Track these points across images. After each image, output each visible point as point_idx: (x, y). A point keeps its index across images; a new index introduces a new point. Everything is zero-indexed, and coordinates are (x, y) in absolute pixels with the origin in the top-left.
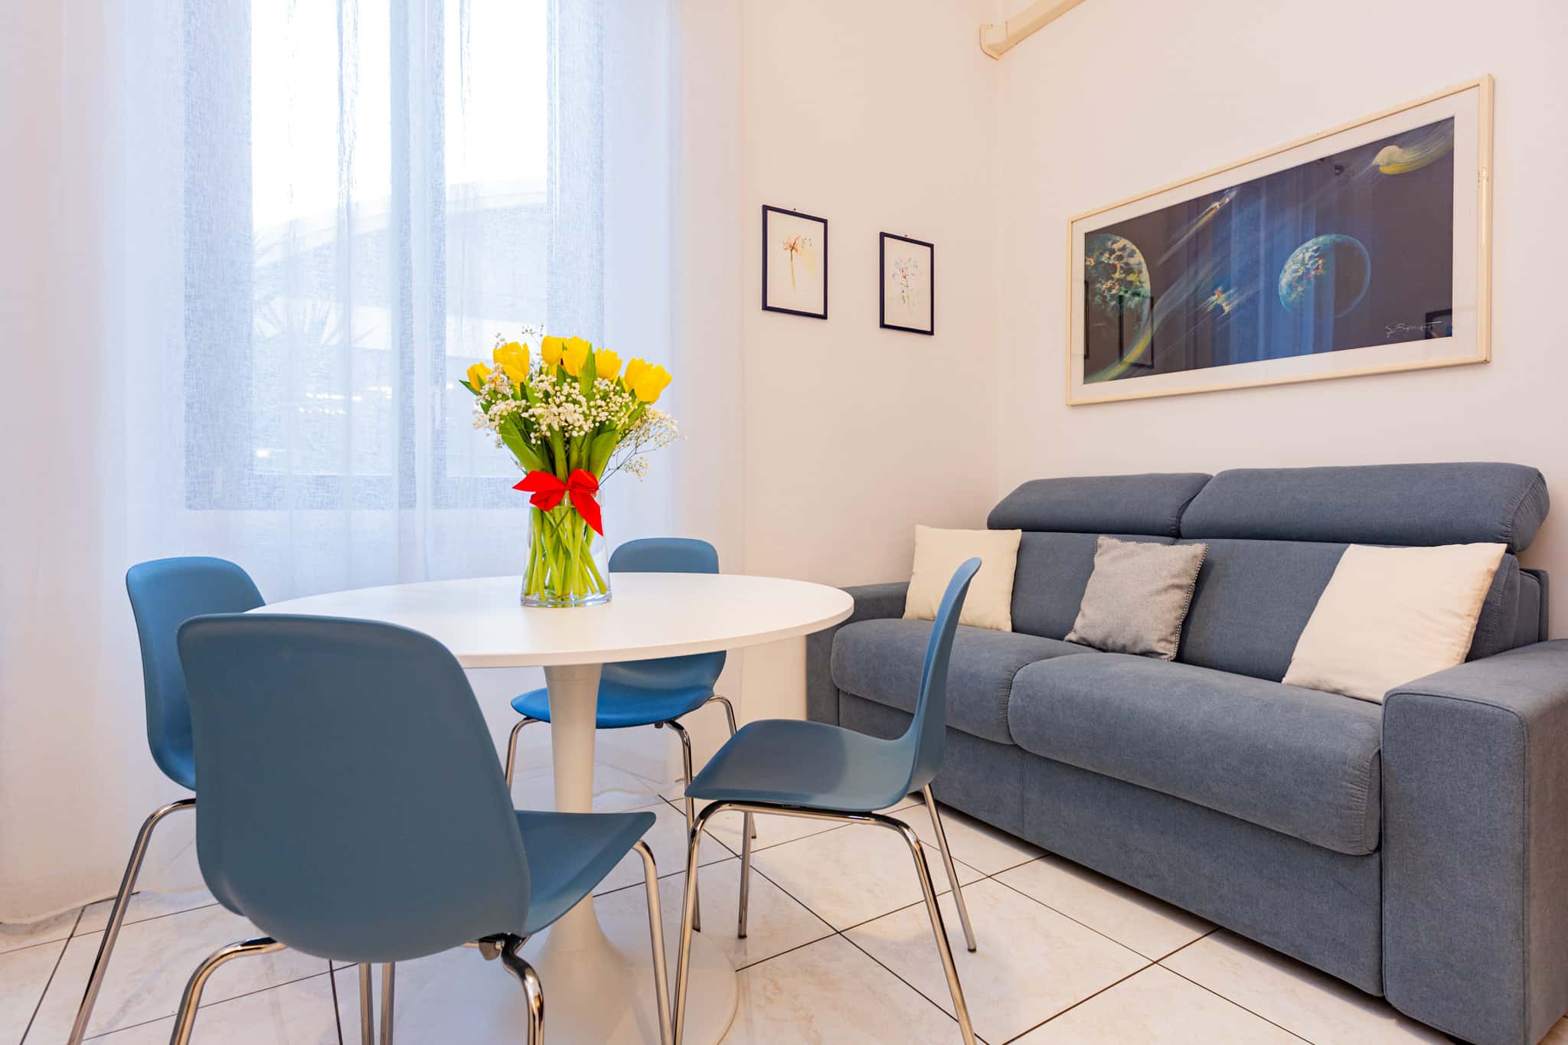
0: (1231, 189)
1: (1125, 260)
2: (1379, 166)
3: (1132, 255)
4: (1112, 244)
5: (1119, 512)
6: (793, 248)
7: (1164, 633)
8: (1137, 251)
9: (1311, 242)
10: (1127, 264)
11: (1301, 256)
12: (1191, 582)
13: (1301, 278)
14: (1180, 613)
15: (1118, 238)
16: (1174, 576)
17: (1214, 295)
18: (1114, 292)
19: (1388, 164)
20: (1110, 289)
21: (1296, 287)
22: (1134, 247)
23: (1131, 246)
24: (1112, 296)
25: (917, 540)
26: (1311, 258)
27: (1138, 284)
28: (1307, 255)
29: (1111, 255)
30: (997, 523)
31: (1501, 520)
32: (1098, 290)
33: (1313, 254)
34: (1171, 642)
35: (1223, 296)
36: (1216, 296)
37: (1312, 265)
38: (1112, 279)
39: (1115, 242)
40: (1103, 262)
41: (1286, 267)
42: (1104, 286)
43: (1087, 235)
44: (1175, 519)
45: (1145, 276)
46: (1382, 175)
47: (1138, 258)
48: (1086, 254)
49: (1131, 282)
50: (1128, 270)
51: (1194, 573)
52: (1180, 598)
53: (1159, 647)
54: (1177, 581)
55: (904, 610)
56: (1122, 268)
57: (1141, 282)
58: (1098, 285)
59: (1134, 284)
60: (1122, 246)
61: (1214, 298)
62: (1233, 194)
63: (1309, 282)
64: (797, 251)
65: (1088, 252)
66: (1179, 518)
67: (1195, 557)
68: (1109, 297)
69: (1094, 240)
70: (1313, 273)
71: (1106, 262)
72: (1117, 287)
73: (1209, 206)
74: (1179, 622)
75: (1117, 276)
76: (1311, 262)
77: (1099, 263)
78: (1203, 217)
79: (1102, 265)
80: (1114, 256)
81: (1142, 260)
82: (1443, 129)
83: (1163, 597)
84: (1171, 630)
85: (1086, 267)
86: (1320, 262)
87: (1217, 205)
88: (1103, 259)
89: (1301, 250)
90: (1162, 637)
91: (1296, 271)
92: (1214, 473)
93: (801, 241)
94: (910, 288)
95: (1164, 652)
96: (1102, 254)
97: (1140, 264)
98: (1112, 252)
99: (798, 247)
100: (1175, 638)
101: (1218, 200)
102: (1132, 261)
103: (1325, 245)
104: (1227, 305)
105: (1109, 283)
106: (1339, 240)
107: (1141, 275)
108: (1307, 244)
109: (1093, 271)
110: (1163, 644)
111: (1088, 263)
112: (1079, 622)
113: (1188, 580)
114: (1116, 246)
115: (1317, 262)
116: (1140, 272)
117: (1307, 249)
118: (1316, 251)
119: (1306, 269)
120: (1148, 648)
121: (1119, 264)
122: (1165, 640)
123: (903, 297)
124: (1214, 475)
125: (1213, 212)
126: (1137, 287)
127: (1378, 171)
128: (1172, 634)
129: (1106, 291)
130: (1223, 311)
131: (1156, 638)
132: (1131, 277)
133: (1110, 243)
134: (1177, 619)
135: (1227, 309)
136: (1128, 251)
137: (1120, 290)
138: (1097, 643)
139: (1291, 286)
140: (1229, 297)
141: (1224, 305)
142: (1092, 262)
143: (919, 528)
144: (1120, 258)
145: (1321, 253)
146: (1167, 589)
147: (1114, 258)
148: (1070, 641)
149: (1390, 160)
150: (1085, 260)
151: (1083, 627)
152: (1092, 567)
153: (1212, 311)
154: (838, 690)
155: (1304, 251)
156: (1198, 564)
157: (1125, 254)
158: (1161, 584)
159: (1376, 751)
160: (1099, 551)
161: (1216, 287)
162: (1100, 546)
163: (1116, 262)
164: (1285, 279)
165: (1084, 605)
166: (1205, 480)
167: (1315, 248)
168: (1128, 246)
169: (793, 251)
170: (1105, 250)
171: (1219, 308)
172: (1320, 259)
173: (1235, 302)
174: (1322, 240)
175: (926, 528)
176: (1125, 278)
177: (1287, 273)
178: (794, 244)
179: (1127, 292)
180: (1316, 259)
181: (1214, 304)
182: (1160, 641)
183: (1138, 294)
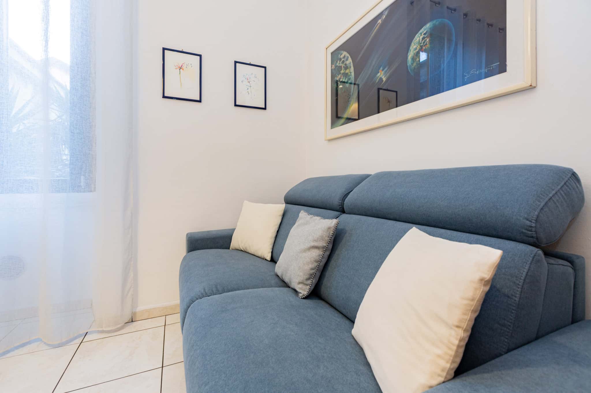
0: (386, 9)
6: (181, 68)
8: (349, 57)
9: (423, 29)
10: (346, 64)
11: (418, 39)
12: (325, 245)
13: (418, 53)
14: (318, 264)
15: (342, 52)
17: (379, 72)
18: (341, 80)
21: (416, 59)
22: (348, 55)
23: (347, 55)
25: (243, 209)
26: (423, 38)
27: (350, 74)
28: (421, 38)
29: (340, 62)
32: (336, 81)
33: (424, 36)
34: (307, 285)
35: (383, 72)
37: (424, 43)
38: (340, 73)
39: (341, 54)
40: (337, 66)
41: (411, 48)
43: (332, 53)
44: (341, 202)
45: (352, 69)
47: (350, 60)
48: (331, 64)
49: (347, 73)
50: (346, 67)
52: (317, 255)
53: (298, 288)
54: (316, 244)
55: (230, 243)
56: (344, 67)
58: (336, 78)
59: (348, 74)
60: (344, 56)
61: (379, 74)
62: (386, 13)
64: (183, 70)
65: (332, 62)
66: (343, 201)
67: (329, 228)
69: (335, 55)
70: (424, 48)
71: (338, 65)
72: (342, 77)
73: (377, 23)
74: (314, 271)
75: (342, 72)
76: (423, 41)
77: (336, 66)
78: (374, 30)
79: (337, 68)
80: (341, 62)
81: (351, 61)
83: (308, 254)
84: (307, 277)
85: (332, 70)
86: (428, 40)
87: (380, 21)
88: (338, 64)
89: (418, 36)
90: (301, 281)
91: (416, 49)
93: (185, 65)
94: (252, 87)
95: (301, 291)
96: (337, 62)
97: (350, 63)
98: (340, 59)
99: (184, 67)
100: (310, 282)
101: (380, 18)
102: (348, 62)
103: (430, 28)
105: (339, 76)
106: (437, 23)
108: (421, 31)
109: (334, 71)
110: (300, 286)
113: (323, 244)
114: (342, 56)
115: (426, 40)
116: (350, 67)
117: (421, 34)
118: (425, 34)
119: (420, 45)
120: (294, 287)
122: (303, 283)
123: (248, 92)
124: (372, 174)
125: (379, 25)
126: (349, 76)
128: (307, 279)
130: (383, 81)
131: (297, 281)
132: (347, 71)
135: (384, 79)
136: (346, 58)
137: (343, 78)
139: (413, 59)
140: (386, 72)
141: (383, 77)
142: (333, 67)
144: (343, 62)
145: (428, 34)
147: (341, 63)
148: (275, 270)
150: (331, 67)
151: (279, 266)
153: (378, 82)
155: (419, 36)
156: (331, 233)
157: (345, 60)
160: (298, 220)
161: (379, 69)
163: (342, 65)
164: (410, 55)
167: (425, 32)
169: (181, 70)
170: (338, 59)
171: (381, 79)
172: (428, 38)
173: (388, 75)
174: (428, 26)
175: (247, 202)
176: (345, 72)
177: (411, 51)
178: (181, 66)
179: (345, 79)
180: (426, 38)
181: (379, 77)
182: (299, 283)
183: (350, 79)
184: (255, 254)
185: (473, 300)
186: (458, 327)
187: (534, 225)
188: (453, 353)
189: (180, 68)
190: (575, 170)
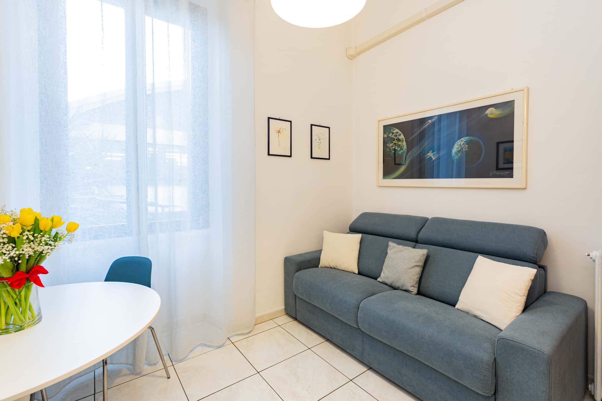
0: (435, 116)
1: (397, 137)
2: (487, 114)
3: (400, 135)
4: (393, 130)
7: (413, 284)
8: (402, 134)
9: (463, 138)
11: (460, 143)
12: (422, 264)
13: (459, 151)
14: (418, 276)
15: (395, 129)
16: (417, 262)
17: (429, 153)
18: (394, 147)
19: (491, 114)
20: (392, 147)
21: (458, 154)
22: (401, 133)
23: (400, 132)
24: (393, 149)
25: (324, 237)
26: (463, 144)
27: (402, 146)
28: (462, 143)
29: (392, 134)
30: (353, 230)
31: (532, 252)
32: (388, 146)
34: (415, 287)
35: (432, 154)
36: (430, 154)
37: (463, 147)
39: (394, 130)
40: (389, 137)
41: (455, 146)
42: (390, 145)
43: (384, 126)
44: (416, 236)
45: (404, 143)
46: (489, 118)
47: (402, 137)
48: (384, 133)
49: (400, 145)
50: (399, 140)
51: (423, 261)
52: (418, 270)
53: (411, 289)
54: (418, 264)
55: (319, 263)
56: (396, 139)
57: (403, 145)
58: (388, 145)
59: (401, 146)
60: (396, 131)
61: (429, 154)
62: (436, 118)
63: (462, 153)
64: (280, 133)
65: (385, 132)
66: (418, 236)
67: (424, 255)
68: (392, 149)
69: (387, 128)
70: (464, 149)
71: (391, 136)
73: (427, 121)
74: (418, 279)
75: (395, 142)
76: (463, 146)
77: (388, 137)
78: (425, 125)
79: (389, 138)
80: (393, 135)
81: (404, 138)
82: (510, 104)
83: (413, 270)
84: (416, 283)
86: (467, 146)
87: (430, 121)
88: (390, 135)
89: (460, 141)
90: (412, 285)
91: (458, 148)
93: (282, 130)
94: (321, 144)
95: (413, 291)
96: (389, 134)
97: (403, 139)
98: (393, 133)
99: (281, 131)
100: (417, 286)
101: (431, 120)
102: (400, 137)
103: (468, 140)
104: (434, 157)
105: (392, 144)
106: (473, 139)
107: (403, 143)
108: (462, 139)
109: (386, 139)
110: (412, 288)
111: (384, 136)
112: (382, 275)
113: (421, 264)
114: (394, 131)
116: (403, 141)
117: (462, 141)
119: (461, 148)
120: (407, 289)
122: (413, 286)
123: (319, 147)
124: (430, 218)
125: (429, 123)
126: (402, 147)
127: (487, 116)
129: (391, 147)
130: (432, 159)
131: (410, 285)
132: (400, 143)
133: (392, 130)
134: (417, 278)
135: (434, 159)
136: (398, 134)
137: (396, 147)
138: (389, 284)
139: (456, 153)
140: (434, 155)
141: (432, 157)
142: (386, 136)
143: (324, 231)
145: (467, 142)
146: (414, 267)
148: (379, 282)
149: (491, 113)
151: (384, 278)
152: (387, 254)
153: (428, 159)
154: (296, 295)
156: (425, 257)
157: (398, 135)
158: (411, 265)
159: (494, 358)
160: (389, 248)
161: (430, 150)
162: (390, 246)
163: (394, 137)
164: (455, 150)
165: (384, 268)
166: (426, 220)
167: (465, 141)
168: (398, 132)
169: (279, 133)
170: (391, 132)
171: (430, 158)
172: (466, 145)
173: (437, 157)
174: (467, 138)
175: (327, 232)
176: (397, 143)
177: (455, 148)
178: (279, 131)
179: (398, 148)
181: (429, 156)
182: (411, 286)
183: (402, 149)
184: (346, 270)
185: (528, 286)
186: (524, 296)
187: (535, 256)
188: (522, 304)
189: (279, 132)
190: (545, 231)
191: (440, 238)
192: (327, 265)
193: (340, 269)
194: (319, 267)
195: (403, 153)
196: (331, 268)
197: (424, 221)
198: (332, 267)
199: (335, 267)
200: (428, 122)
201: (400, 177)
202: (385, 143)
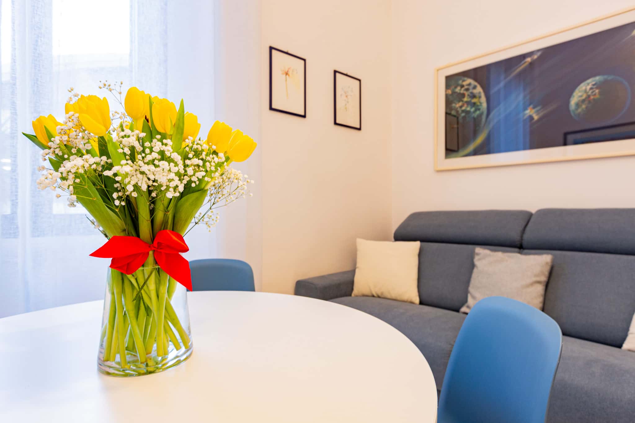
0: (538, 51)
1: (470, 91)
3: (475, 87)
4: (462, 82)
5: (481, 232)
8: (478, 86)
9: (591, 79)
10: (472, 93)
11: (584, 88)
13: (583, 101)
15: (466, 79)
16: (536, 276)
17: (527, 109)
18: (463, 108)
20: (461, 107)
21: (581, 106)
22: (476, 84)
23: (473, 83)
24: (462, 110)
25: (358, 248)
26: (591, 89)
27: (479, 104)
28: (588, 87)
29: (461, 88)
30: (400, 236)
32: (454, 107)
33: (592, 86)
35: (534, 111)
37: (591, 93)
38: (462, 101)
39: (464, 81)
40: (456, 92)
41: (575, 94)
42: (458, 105)
43: (447, 77)
44: (519, 237)
45: (483, 99)
47: (479, 89)
48: (446, 88)
49: (474, 103)
50: (473, 96)
51: (547, 273)
52: (540, 289)
54: (538, 279)
55: (352, 289)
56: (468, 95)
57: (481, 103)
58: (454, 105)
59: (476, 104)
60: (468, 83)
61: (528, 111)
62: (539, 54)
63: (590, 102)
64: (289, 76)
65: (447, 86)
66: (522, 237)
67: (547, 263)
68: (460, 112)
69: (451, 80)
70: (592, 97)
71: (459, 92)
72: (466, 105)
73: (524, 60)
75: (466, 99)
76: (591, 91)
77: (454, 92)
78: (520, 66)
79: (456, 94)
80: (463, 89)
81: (482, 91)
83: (531, 289)
85: (446, 95)
86: (597, 91)
87: (529, 60)
88: (457, 90)
89: (585, 85)
91: (581, 96)
92: (533, 210)
93: (292, 70)
94: (349, 103)
96: (456, 87)
97: (480, 93)
98: (462, 86)
99: (290, 73)
101: (530, 57)
102: (475, 91)
103: (600, 81)
105: (460, 104)
106: (610, 78)
107: (480, 99)
108: (589, 81)
109: (450, 97)
111: (447, 93)
112: (470, 301)
113: (544, 279)
114: (465, 83)
115: (595, 91)
116: (480, 97)
117: (588, 84)
118: (594, 85)
119: (588, 95)
121: (467, 93)
123: (346, 108)
124: (533, 212)
125: (526, 64)
126: (478, 106)
129: (459, 108)
130: (533, 119)
132: (474, 100)
133: (460, 82)
135: (536, 117)
136: (472, 86)
137: (467, 107)
139: (578, 105)
140: (538, 110)
141: (534, 115)
142: (450, 92)
143: (358, 239)
144: (467, 90)
145: (597, 85)
146: (533, 284)
148: (465, 314)
150: (446, 91)
152: (474, 267)
153: (527, 119)
157: (470, 88)
158: (529, 281)
160: (477, 257)
161: (528, 106)
162: (478, 254)
163: (465, 92)
164: (573, 101)
165: (471, 289)
166: (529, 214)
167: (594, 83)
170: (458, 85)
171: (531, 117)
172: (597, 88)
173: (541, 114)
174: (598, 78)
175: (363, 240)
176: (470, 100)
177: (575, 97)
178: (288, 71)
179: (471, 108)
180: (594, 89)
181: (528, 114)
183: (479, 109)
184: (399, 298)
189: (287, 74)
191: (567, 236)
192: (367, 292)
193: (389, 297)
194: (353, 295)
195: (481, 114)
196: (373, 296)
197: (527, 217)
198: (375, 295)
199: (380, 295)
200: (525, 62)
201: (476, 152)
202: (448, 102)
